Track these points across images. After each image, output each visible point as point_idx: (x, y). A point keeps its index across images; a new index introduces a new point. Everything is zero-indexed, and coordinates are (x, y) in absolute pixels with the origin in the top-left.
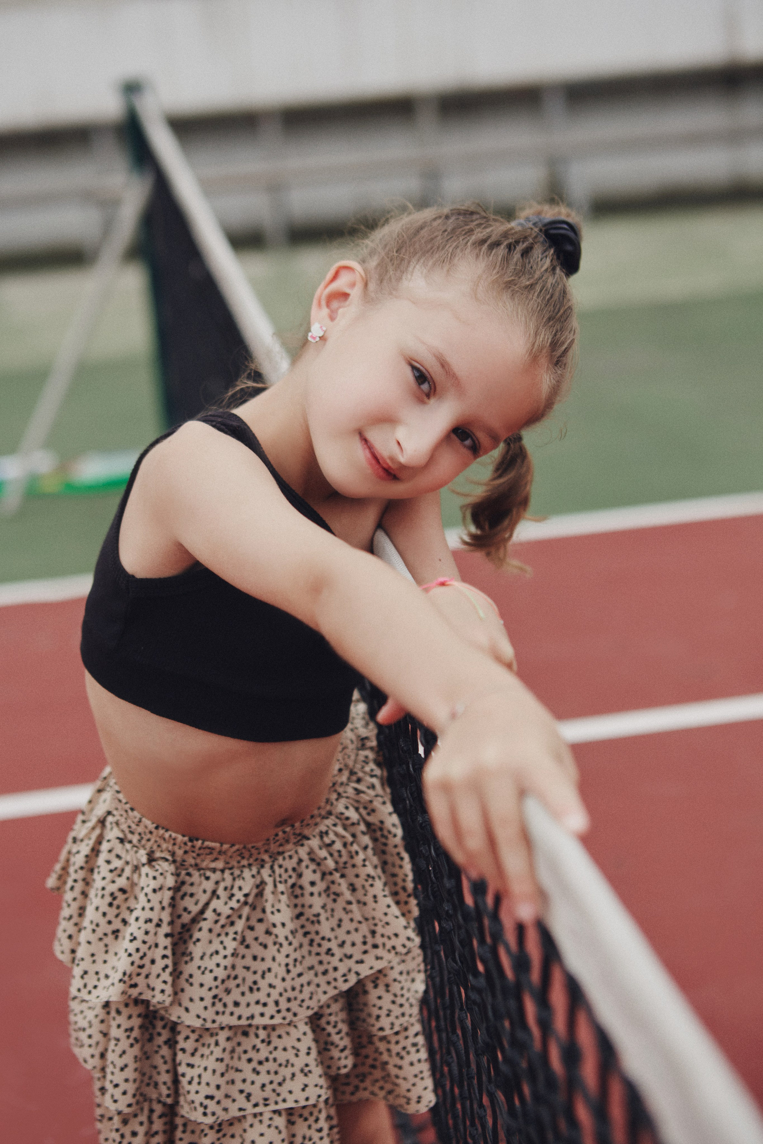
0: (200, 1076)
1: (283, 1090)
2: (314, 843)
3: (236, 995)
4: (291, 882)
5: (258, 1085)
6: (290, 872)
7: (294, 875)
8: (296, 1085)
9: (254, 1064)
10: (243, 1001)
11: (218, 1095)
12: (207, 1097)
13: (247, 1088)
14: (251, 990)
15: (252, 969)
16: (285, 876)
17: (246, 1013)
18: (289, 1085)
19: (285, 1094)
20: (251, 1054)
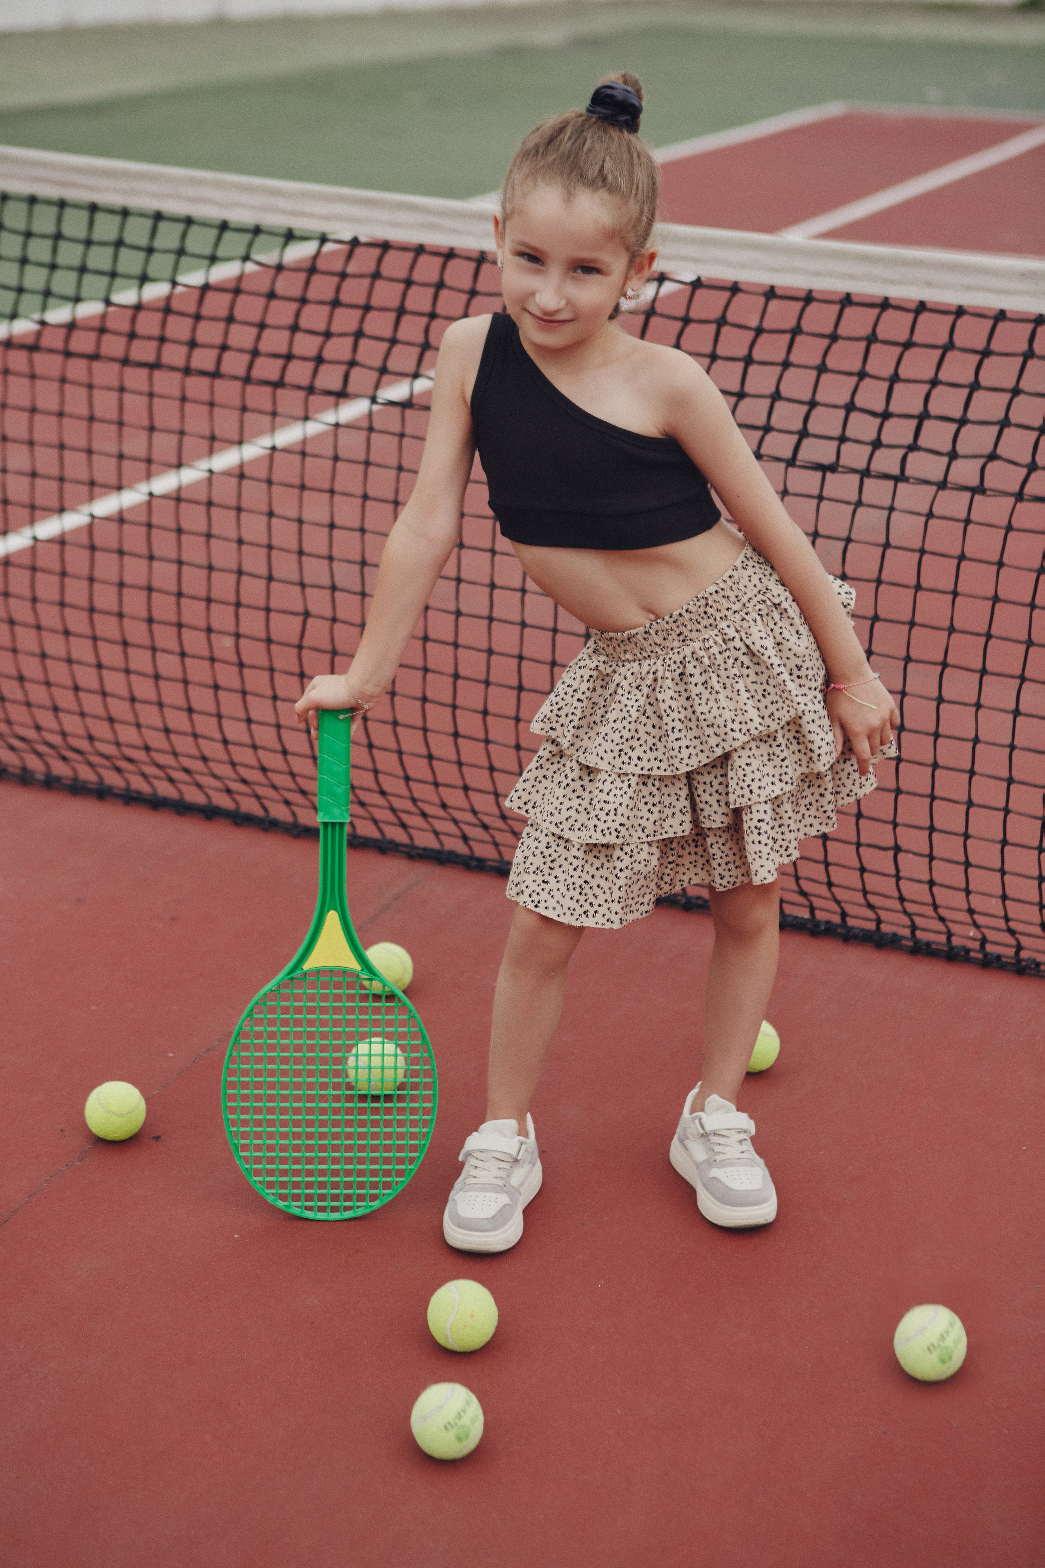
0: (615, 810)
1: (666, 825)
2: (697, 645)
3: (639, 752)
4: (679, 671)
5: (652, 821)
6: (678, 664)
7: (681, 666)
8: (675, 822)
9: (650, 806)
10: (645, 757)
11: (628, 824)
12: (621, 825)
13: (644, 822)
14: (651, 749)
15: (652, 735)
16: (673, 667)
17: (647, 766)
18: (670, 821)
19: (667, 828)
20: (648, 799)
